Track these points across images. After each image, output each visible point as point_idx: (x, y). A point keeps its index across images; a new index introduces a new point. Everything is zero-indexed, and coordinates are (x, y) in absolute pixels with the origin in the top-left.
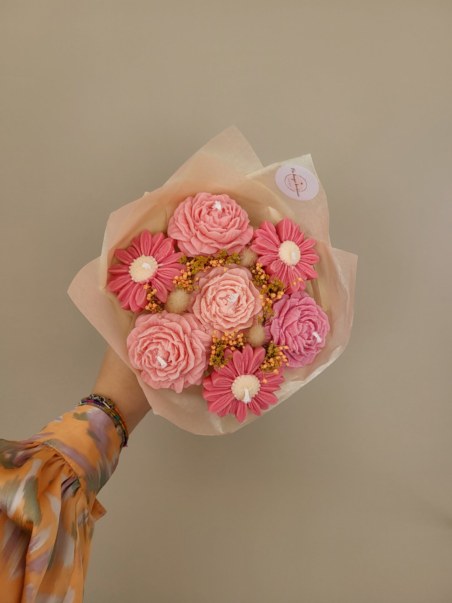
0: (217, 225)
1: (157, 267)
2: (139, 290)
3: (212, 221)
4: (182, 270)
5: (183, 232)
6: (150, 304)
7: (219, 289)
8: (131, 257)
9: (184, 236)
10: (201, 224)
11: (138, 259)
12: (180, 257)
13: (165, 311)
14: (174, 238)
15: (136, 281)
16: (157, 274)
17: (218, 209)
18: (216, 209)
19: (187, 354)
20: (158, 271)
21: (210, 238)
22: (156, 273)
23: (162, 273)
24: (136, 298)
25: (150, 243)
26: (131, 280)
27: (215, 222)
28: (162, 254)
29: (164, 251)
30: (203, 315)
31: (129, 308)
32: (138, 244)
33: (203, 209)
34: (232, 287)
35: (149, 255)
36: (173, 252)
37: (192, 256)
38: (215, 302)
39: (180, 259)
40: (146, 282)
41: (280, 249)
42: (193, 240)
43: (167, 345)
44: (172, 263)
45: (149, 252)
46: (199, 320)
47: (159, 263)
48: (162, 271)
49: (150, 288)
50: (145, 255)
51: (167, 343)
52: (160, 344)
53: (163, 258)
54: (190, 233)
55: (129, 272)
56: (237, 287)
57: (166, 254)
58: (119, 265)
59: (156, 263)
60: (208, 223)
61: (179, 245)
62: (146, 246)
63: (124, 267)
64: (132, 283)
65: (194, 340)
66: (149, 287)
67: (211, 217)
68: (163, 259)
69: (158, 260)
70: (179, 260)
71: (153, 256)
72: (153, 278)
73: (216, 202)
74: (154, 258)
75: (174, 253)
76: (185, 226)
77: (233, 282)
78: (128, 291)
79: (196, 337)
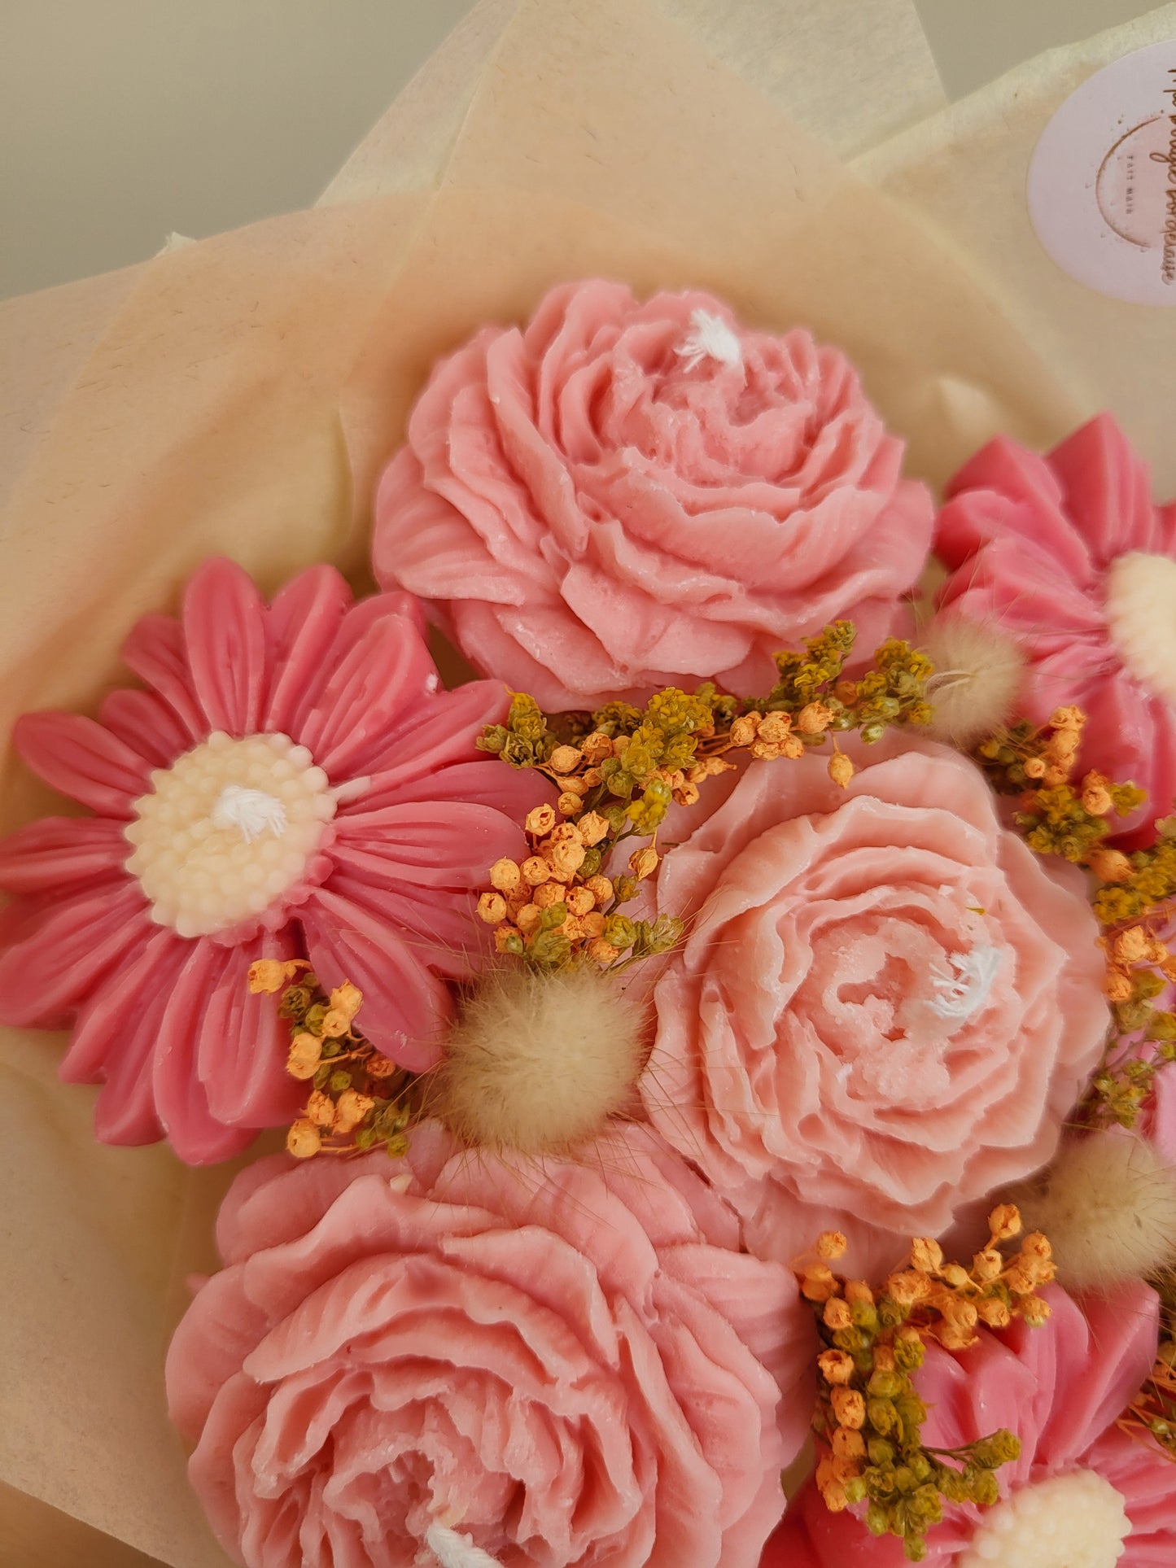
0: (731, 471)
1: (326, 804)
2: (217, 999)
3: (695, 441)
4: (537, 812)
5: (497, 542)
6: (319, 1109)
7: (819, 921)
8: (129, 758)
9: (506, 571)
10: (624, 472)
11: (181, 764)
12: (493, 712)
13: (432, 1128)
14: (434, 590)
15: (185, 930)
16: (335, 860)
17: (721, 364)
18: (708, 359)
19: (647, 1451)
20: (340, 838)
21: (695, 564)
22: (323, 853)
23: (371, 846)
24: (203, 1073)
25: (254, 639)
26: (150, 930)
27: (716, 449)
28: (356, 706)
29: (360, 689)
30: (729, 1135)
31: (149, 1132)
32: (168, 658)
33: (617, 371)
34: (917, 899)
35: (259, 728)
36: (432, 682)
37: (581, 705)
38: (810, 1025)
39: (499, 727)
40: (261, 930)
41: (1116, 606)
42: (578, 589)
43: (492, 1430)
44: (436, 769)
45: (252, 706)
46: (693, 1166)
47: (336, 778)
48: (372, 832)
49: (301, 973)
50: (229, 733)
51: (492, 1405)
52: (432, 1421)
53: (360, 734)
54: (547, 543)
55: (129, 865)
56: (946, 890)
57: (386, 704)
58: (52, 821)
59: (317, 777)
60: (669, 457)
61: (474, 638)
62: (230, 666)
63: (91, 836)
64: (155, 945)
65: (685, 1337)
66: (290, 968)
67: (690, 417)
68: (362, 748)
69: (333, 758)
70: (489, 733)
71: (290, 729)
72: (305, 892)
73: (700, 316)
74: (296, 742)
75: (438, 690)
76: (507, 497)
77: (913, 857)
78: (133, 1008)
79: (697, 1309)
